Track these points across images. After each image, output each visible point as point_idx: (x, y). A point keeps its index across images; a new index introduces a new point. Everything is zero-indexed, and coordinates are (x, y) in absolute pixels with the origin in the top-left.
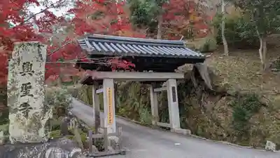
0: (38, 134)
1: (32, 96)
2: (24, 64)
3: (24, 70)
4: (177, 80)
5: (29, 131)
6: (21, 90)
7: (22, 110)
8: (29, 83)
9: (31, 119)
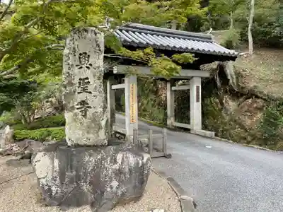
0: (98, 136)
1: (90, 93)
2: (80, 54)
3: (81, 62)
4: (202, 78)
5: (88, 133)
6: (78, 85)
7: (80, 108)
8: (87, 78)
9: (90, 119)
